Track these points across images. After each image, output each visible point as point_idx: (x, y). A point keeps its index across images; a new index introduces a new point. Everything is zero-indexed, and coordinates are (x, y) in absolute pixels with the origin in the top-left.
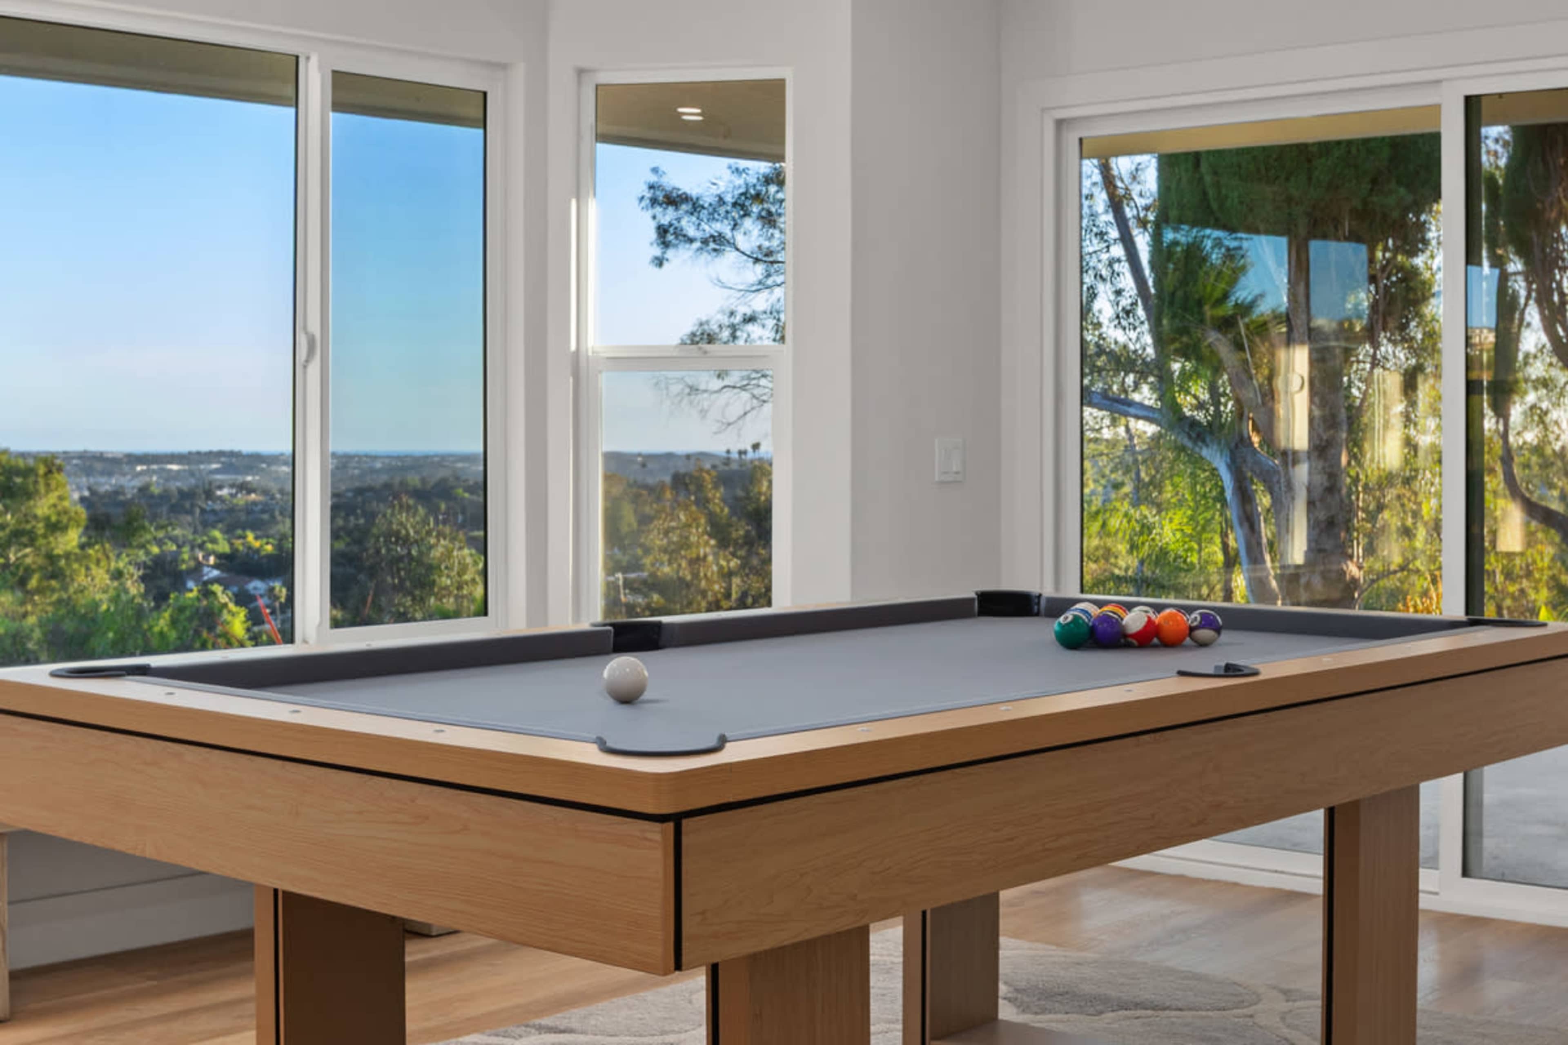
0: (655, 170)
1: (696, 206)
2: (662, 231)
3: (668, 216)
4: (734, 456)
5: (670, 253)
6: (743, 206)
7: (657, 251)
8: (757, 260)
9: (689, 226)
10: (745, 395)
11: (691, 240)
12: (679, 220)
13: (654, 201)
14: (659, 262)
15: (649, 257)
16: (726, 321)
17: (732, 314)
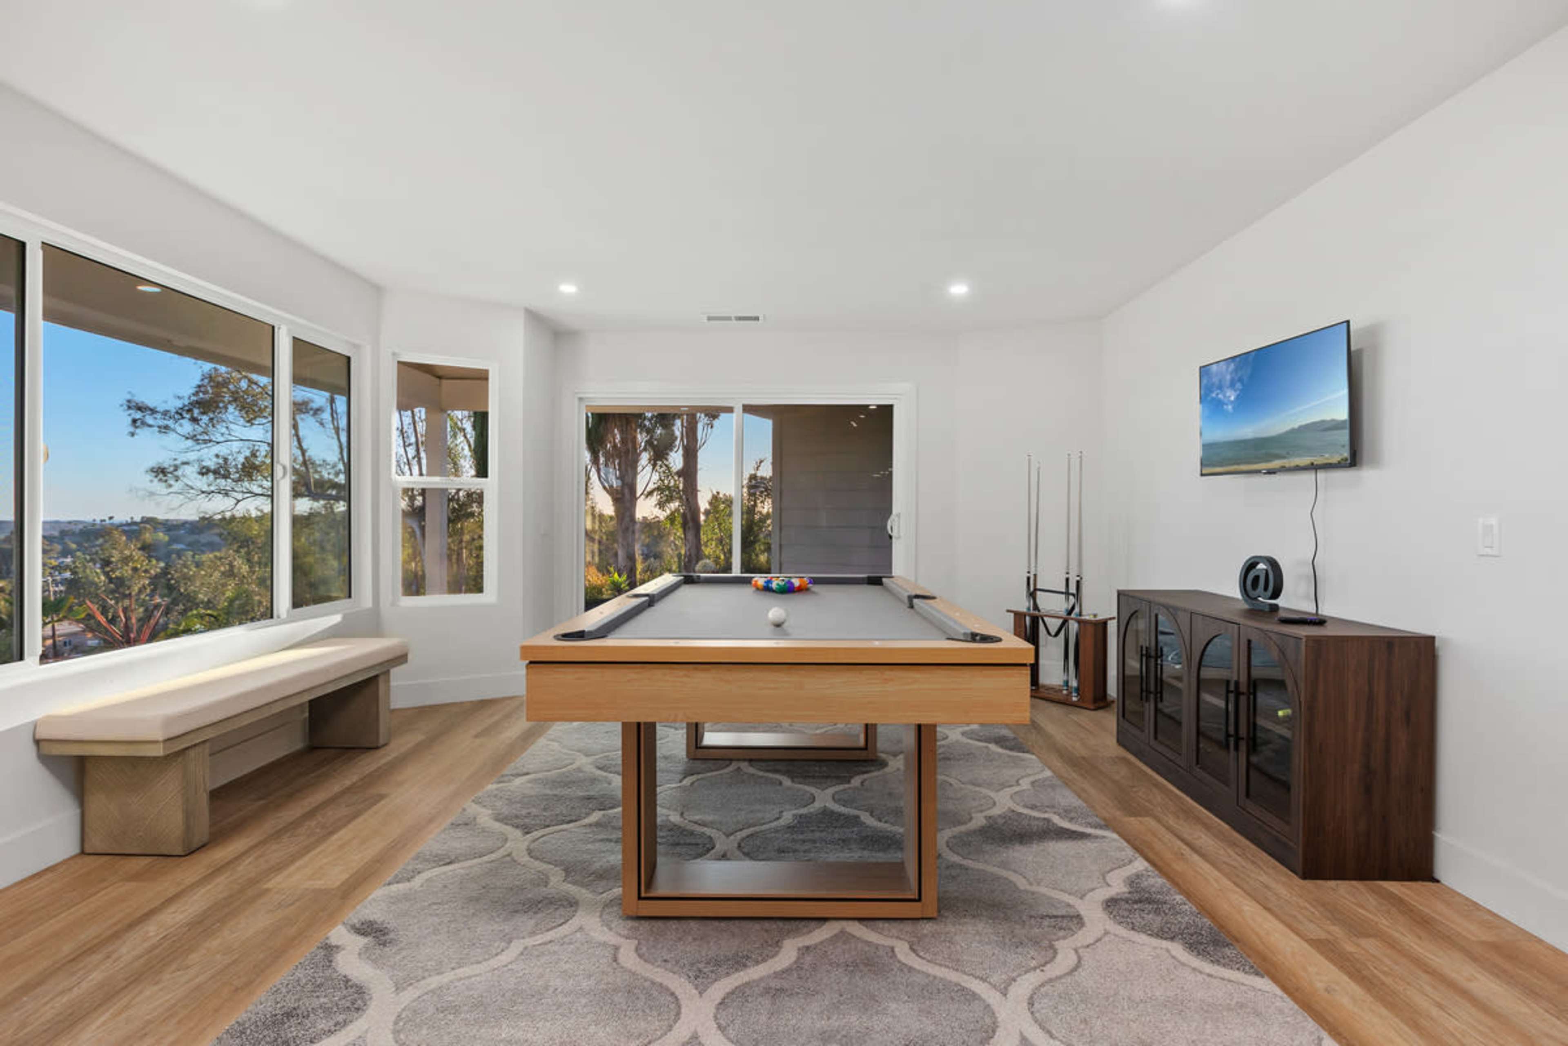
0: (129, 393)
1: (153, 411)
2: (134, 421)
3: (138, 415)
4: (98, 522)
5: (138, 431)
6: (181, 414)
7: (132, 429)
8: (187, 438)
9: (149, 420)
10: (181, 497)
11: (150, 426)
12: (144, 416)
13: (129, 408)
14: (133, 434)
15: (126, 432)
16: (172, 463)
17: (175, 460)
